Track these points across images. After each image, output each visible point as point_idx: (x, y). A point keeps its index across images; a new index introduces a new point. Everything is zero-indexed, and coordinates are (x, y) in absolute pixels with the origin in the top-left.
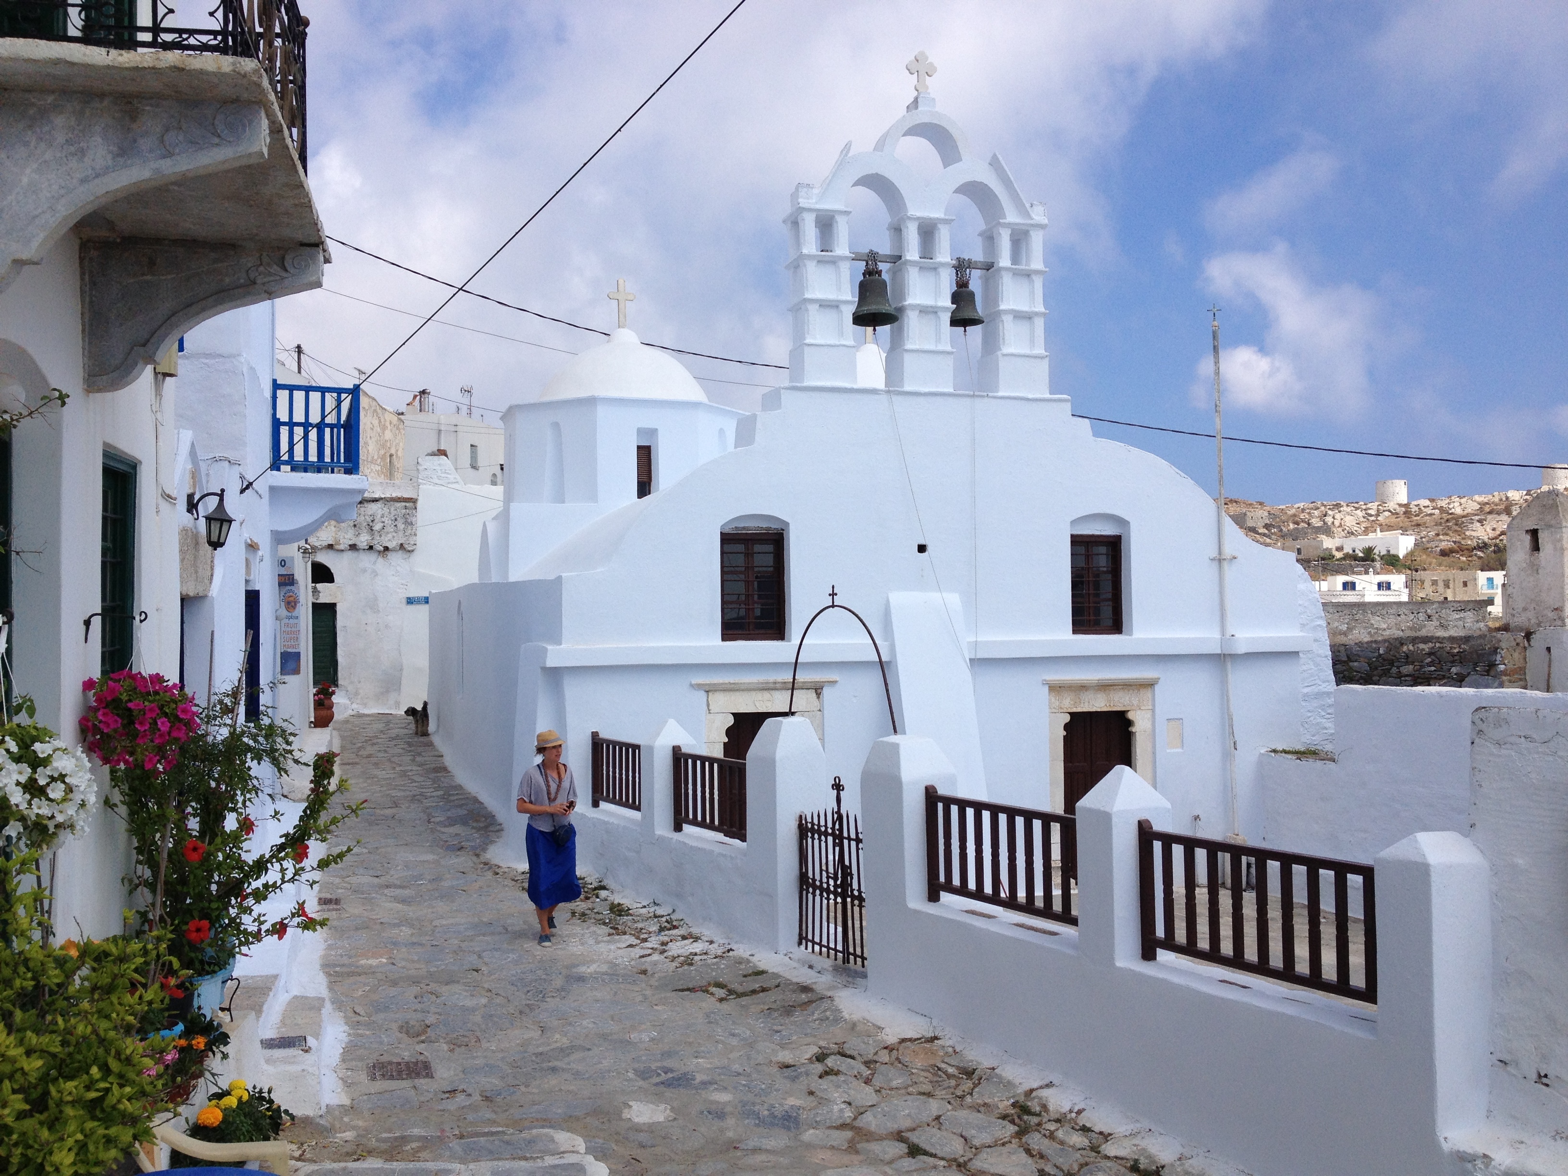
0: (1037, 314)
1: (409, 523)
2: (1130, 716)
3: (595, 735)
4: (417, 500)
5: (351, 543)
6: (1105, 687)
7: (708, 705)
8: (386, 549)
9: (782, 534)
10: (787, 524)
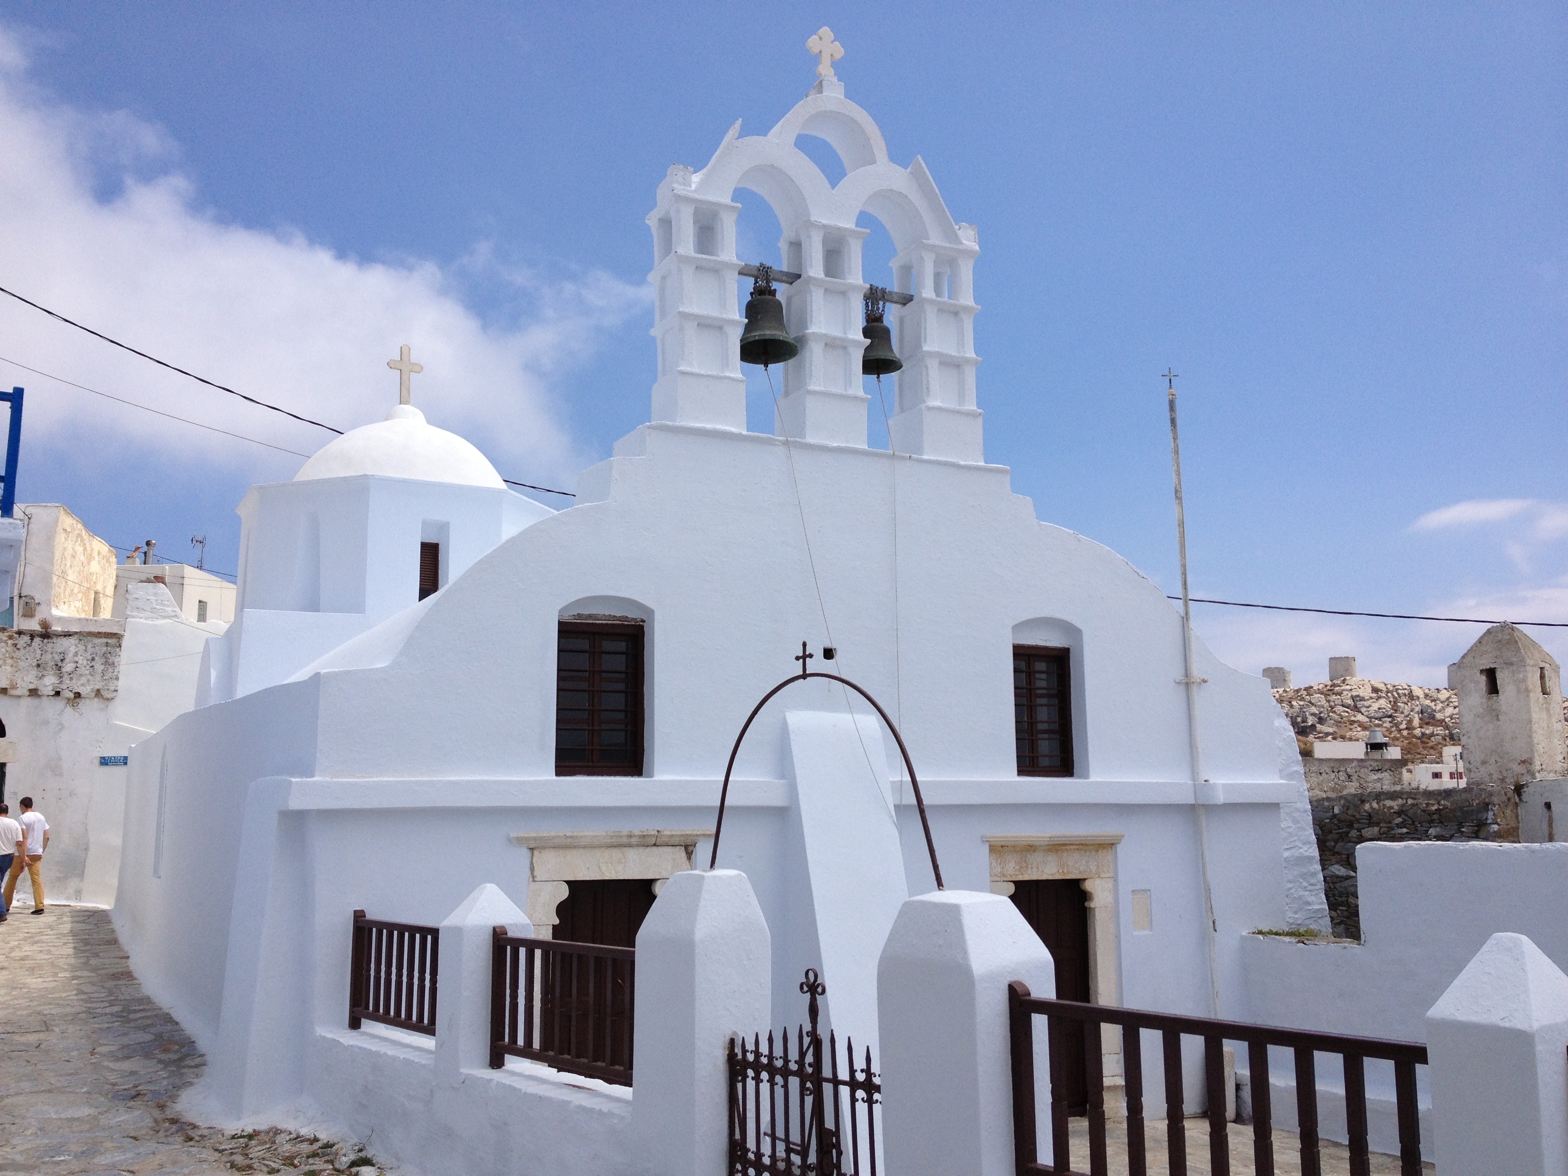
0: (967, 361)
1: (109, 663)
2: (1088, 886)
3: (359, 916)
4: (122, 636)
5: (32, 687)
6: (1057, 847)
7: (532, 869)
8: (78, 695)
9: (642, 627)
10: (651, 612)
